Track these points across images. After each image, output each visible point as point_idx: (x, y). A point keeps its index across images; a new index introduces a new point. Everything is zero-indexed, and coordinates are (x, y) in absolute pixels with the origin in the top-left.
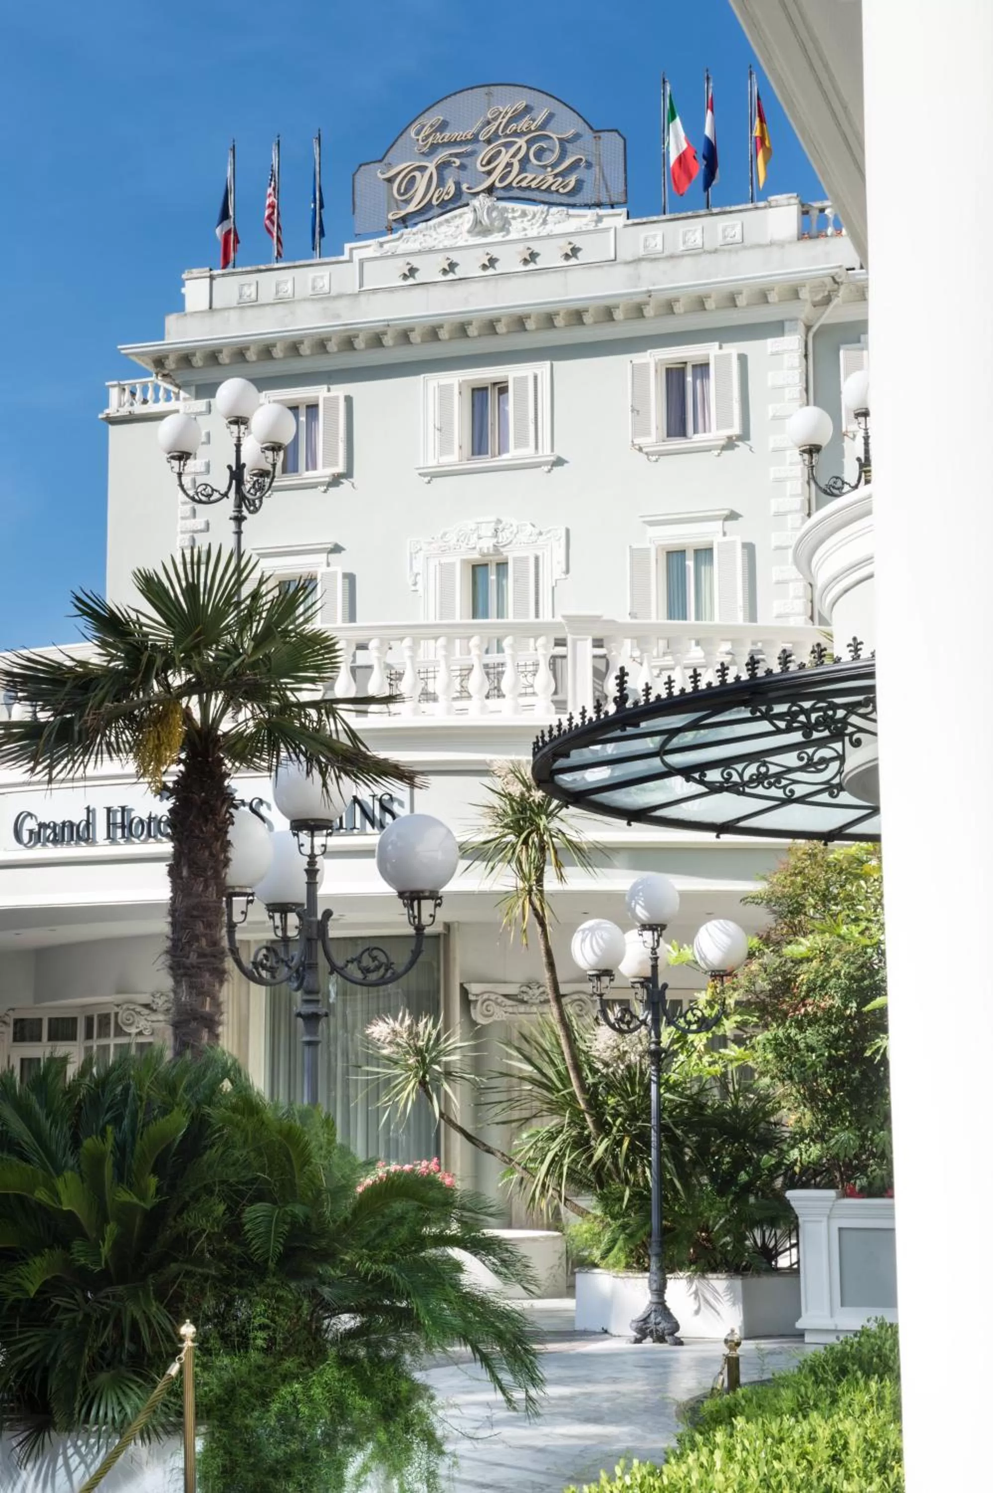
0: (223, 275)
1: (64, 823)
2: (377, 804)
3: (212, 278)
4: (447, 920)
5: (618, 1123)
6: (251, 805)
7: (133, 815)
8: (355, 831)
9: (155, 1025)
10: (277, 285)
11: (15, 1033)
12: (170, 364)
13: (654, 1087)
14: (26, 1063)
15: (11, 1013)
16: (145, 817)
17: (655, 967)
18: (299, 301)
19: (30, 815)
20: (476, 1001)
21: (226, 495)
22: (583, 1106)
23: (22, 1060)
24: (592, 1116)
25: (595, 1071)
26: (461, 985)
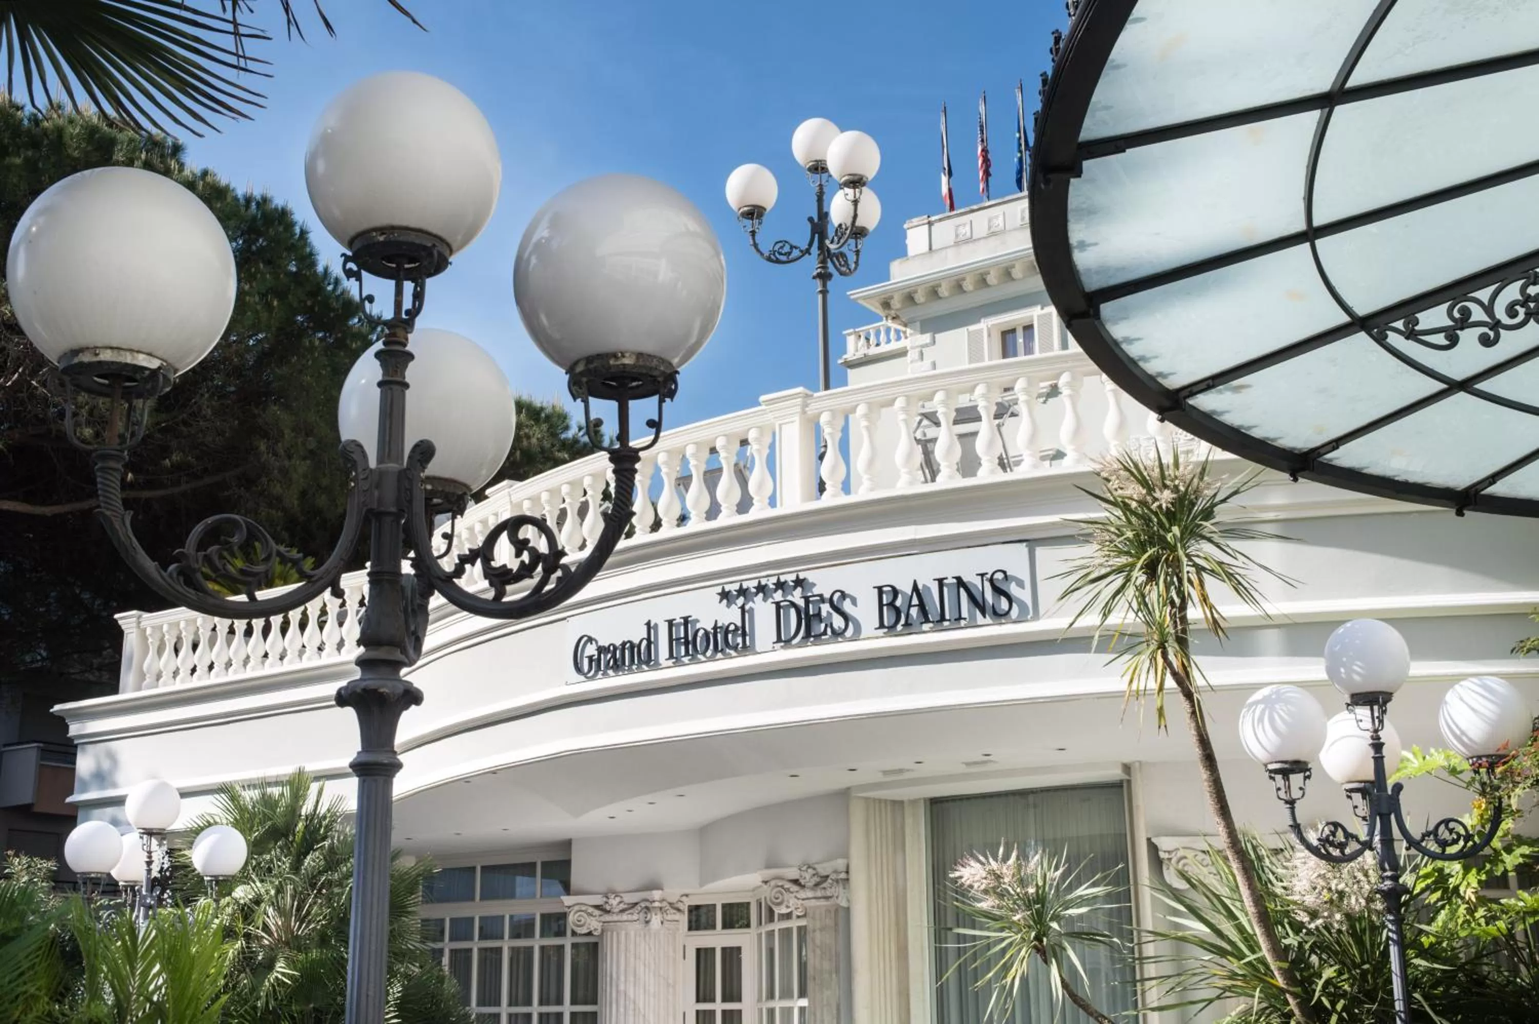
0: (940, 220)
1: (624, 644)
2: (987, 585)
3: (930, 224)
4: (1126, 761)
5: (1339, 1007)
6: (831, 601)
7: (698, 626)
8: (963, 623)
9: (807, 903)
10: (990, 221)
11: (690, 922)
12: (896, 303)
13: (1394, 951)
14: (702, 954)
15: (684, 899)
16: (709, 628)
17: (1379, 761)
18: (1010, 231)
19: (590, 640)
20: (1170, 859)
21: (808, 251)
22: (1280, 981)
23: (698, 951)
24: (1295, 995)
25: (1297, 927)
26: (1149, 840)
